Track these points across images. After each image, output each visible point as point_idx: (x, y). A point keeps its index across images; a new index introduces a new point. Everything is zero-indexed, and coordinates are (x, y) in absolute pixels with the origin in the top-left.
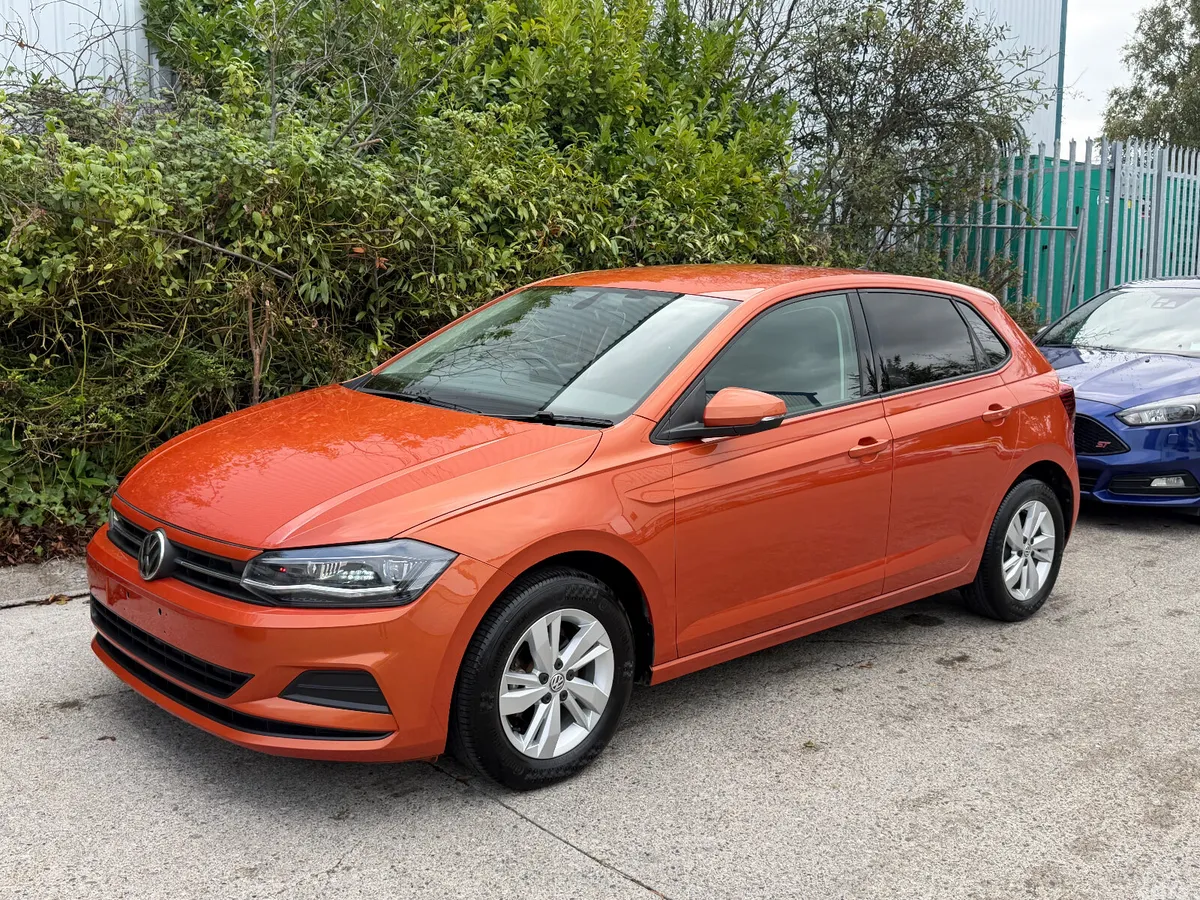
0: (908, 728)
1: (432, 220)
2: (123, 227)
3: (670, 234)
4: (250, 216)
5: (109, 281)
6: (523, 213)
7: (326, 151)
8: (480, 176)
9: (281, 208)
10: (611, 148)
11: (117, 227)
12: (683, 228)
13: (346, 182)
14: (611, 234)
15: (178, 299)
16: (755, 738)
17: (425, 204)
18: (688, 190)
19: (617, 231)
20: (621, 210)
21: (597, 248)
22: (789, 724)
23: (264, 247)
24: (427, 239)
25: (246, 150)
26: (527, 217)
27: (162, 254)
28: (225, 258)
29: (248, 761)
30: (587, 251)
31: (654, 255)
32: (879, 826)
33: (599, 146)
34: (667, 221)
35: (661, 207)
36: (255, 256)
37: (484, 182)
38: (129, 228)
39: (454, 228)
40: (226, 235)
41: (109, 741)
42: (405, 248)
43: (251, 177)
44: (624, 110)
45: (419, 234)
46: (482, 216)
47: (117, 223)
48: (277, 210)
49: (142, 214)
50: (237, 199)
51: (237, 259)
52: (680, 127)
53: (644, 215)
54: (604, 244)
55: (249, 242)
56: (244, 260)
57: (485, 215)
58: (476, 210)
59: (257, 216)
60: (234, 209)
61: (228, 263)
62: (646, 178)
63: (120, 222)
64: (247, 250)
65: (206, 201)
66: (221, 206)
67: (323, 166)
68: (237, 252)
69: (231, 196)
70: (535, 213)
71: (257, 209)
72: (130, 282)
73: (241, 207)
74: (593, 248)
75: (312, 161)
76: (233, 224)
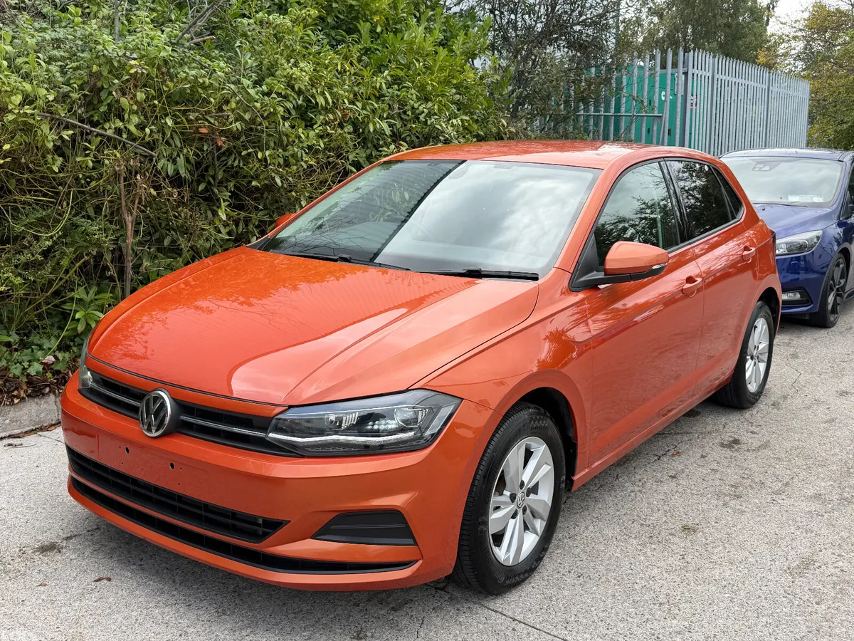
0: (744, 504)
1: (258, 105)
2: (16, 111)
3: (422, 118)
4: (118, 101)
5: (8, 160)
6: (321, 100)
7: (174, 45)
8: (287, 68)
9: (143, 94)
10: (370, 48)
11: (10, 111)
12: (430, 115)
13: (193, 72)
14: (381, 118)
15: (61, 175)
16: (642, 525)
17: (252, 92)
18: (431, 83)
19: (385, 116)
20: (386, 98)
21: (375, 130)
22: (659, 510)
23: (132, 128)
24: (253, 121)
25: (111, 46)
26: (324, 104)
27: (49, 136)
28: (99, 139)
29: (245, 589)
30: (366, 131)
31: (409, 135)
32: (789, 594)
33: (362, 47)
34: (421, 108)
35: (414, 96)
36: (125, 136)
37: (292, 74)
38: (21, 112)
39: (275, 113)
40: (96, 118)
41: (105, 581)
42: (238, 130)
43: (117, 69)
44: (372, 19)
45: (247, 117)
46: (291, 102)
47: (10, 108)
48: (140, 96)
49: (28, 100)
50: (105, 87)
51: (109, 139)
52: (416, 32)
53: (403, 104)
54: (378, 125)
55: (120, 124)
56: (116, 139)
57: (294, 102)
58: (286, 97)
59: (124, 101)
60: (103, 95)
61: (101, 141)
62: (401, 74)
63: (13, 107)
64: (119, 131)
65: (81, 88)
66: (93, 95)
67: (172, 59)
68: (110, 133)
69: (99, 84)
70: (330, 101)
71: (124, 94)
72: (23, 160)
73: (110, 93)
74: (372, 130)
75: (163, 54)
76: (103, 109)
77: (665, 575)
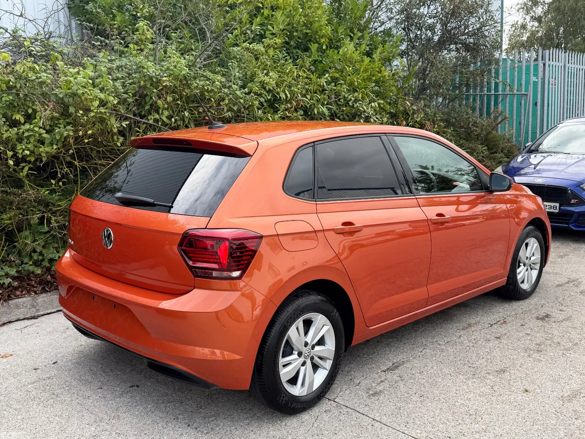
1: (242, 101)
2: (96, 111)
3: (350, 103)
4: (156, 102)
5: (90, 140)
6: (283, 96)
7: (189, 67)
8: (261, 77)
9: (171, 98)
10: (317, 60)
11: (92, 111)
12: (356, 101)
13: (201, 83)
14: (323, 105)
15: (122, 148)
16: (470, 367)
17: (238, 93)
18: (357, 80)
19: (325, 103)
20: (327, 92)
21: (318, 112)
22: (483, 358)
23: (165, 119)
24: (239, 110)
25: (152, 69)
26: (285, 98)
27: (115, 125)
28: (145, 125)
30: (313, 114)
31: (342, 115)
33: (312, 59)
34: (349, 97)
35: (345, 89)
36: (160, 123)
37: (264, 80)
38: (98, 111)
39: (252, 105)
40: (143, 113)
42: (229, 117)
43: (155, 82)
44: (320, 41)
45: (235, 108)
46: (264, 98)
47: (92, 109)
48: (169, 99)
49: (103, 103)
50: (149, 94)
51: (151, 125)
52: (348, 48)
53: (337, 95)
54: (320, 110)
55: (157, 116)
56: (155, 125)
57: (265, 98)
58: (260, 95)
59: (160, 102)
60: (147, 99)
61: (146, 127)
62: (337, 75)
63: (94, 108)
64: (156, 121)
65: (134, 95)
66: (141, 98)
67: (189, 75)
68: (151, 122)
69: (145, 93)
70: (289, 95)
71: (160, 98)
72: (100, 140)
73: (151, 98)
74: (316, 113)
75: (184, 72)
76: (147, 107)
77: (478, 398)
